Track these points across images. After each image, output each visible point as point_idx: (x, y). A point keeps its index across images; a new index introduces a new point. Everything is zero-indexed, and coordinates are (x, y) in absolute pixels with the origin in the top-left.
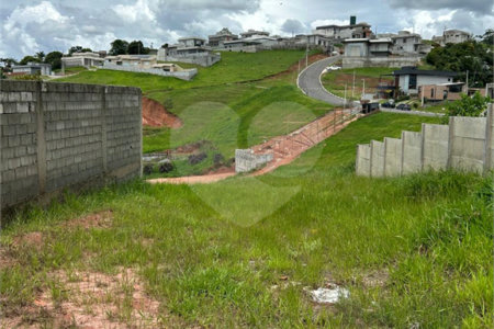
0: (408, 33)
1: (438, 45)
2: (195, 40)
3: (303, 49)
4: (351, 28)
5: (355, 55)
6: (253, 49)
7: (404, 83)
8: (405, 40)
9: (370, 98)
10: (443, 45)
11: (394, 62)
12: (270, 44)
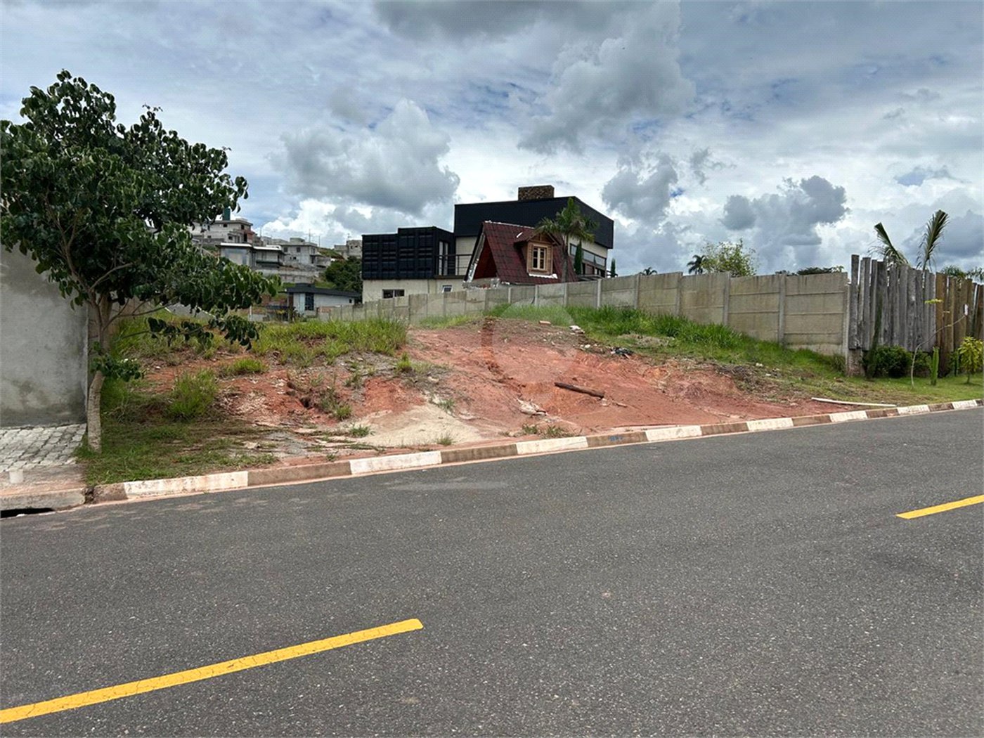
0: (302, 241)
1: (341, 257)
4: (225, 225)
7: (300, 303)
8: (299, 249)
10: (346, 257)
11: (286, 276)
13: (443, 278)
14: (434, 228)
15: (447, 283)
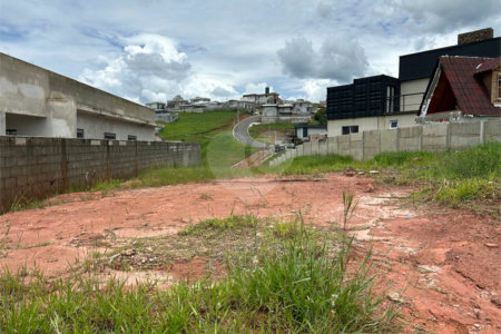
0: (303, 100)
1: (322, 107)
2: (158, 104)
3: (235, 110)
4: (266, 96)
5: (270, 115)
6: (200, 110)
7: (300, 133)
8: (301, 104)
9: (280, 143)
11: (294, 119)
12: (212, 107)
13: (390, 114)
14: (383, 76)
15: (394, 118)
